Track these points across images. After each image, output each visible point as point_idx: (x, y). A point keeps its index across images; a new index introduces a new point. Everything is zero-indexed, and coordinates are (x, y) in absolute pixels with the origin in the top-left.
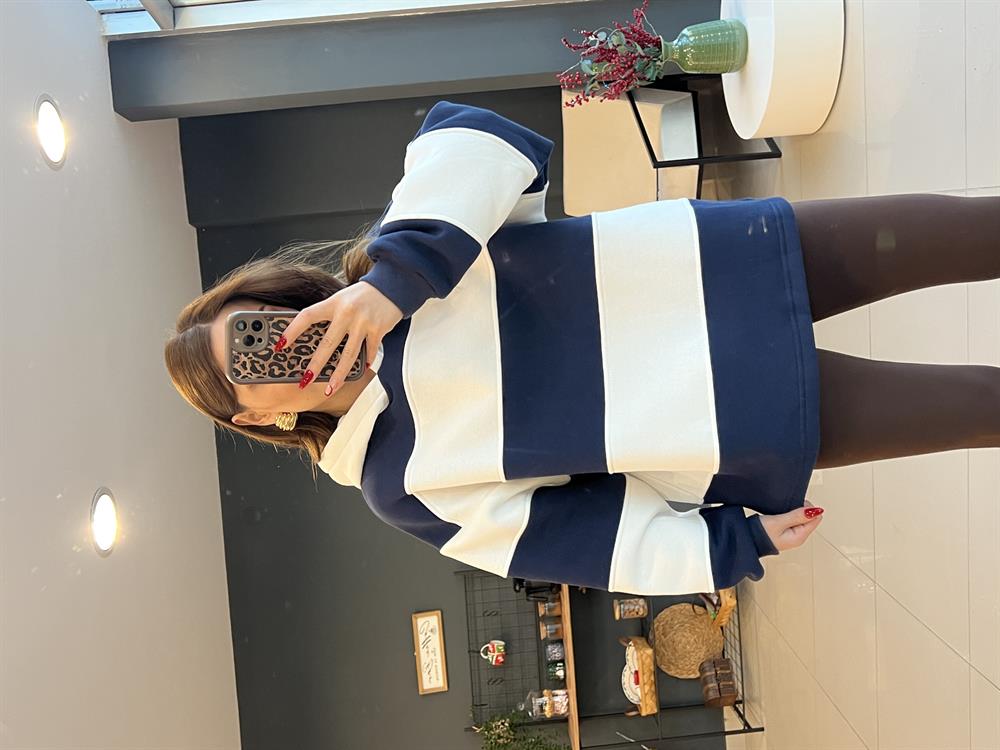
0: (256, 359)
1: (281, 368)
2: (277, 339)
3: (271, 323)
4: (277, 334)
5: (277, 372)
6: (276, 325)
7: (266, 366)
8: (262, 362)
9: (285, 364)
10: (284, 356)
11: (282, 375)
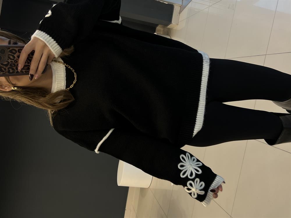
0: (2, 66)
1: (13, 69)
2: (11, 57)
3: (9, 50)
4: (11, 55)
5: (11, 71)
6: (11, 51)
7: (7, 69)
8: (5, 67)
9: (15, 68)
10: (14, 64)
11: (13, 72)
